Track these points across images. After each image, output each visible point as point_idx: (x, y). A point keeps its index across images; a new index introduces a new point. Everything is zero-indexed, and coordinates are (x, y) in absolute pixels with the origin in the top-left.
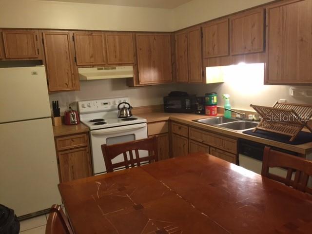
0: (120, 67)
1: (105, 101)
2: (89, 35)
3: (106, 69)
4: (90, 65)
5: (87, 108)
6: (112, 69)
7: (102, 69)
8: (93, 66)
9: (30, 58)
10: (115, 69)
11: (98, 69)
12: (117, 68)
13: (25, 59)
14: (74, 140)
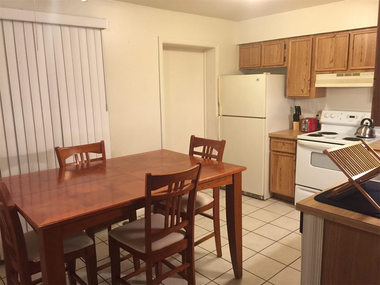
0: (366, 73)
1: (352, 114)
2: (332, 37)
3: (346, 75)
4: (330, 71)
5: (329, 118)
6: (354, 75)
7: (342, 75)
8: (333, 72)
9: (278, 65)
10: (359, 75)
11: (338, 76)
12: (361, 74)
13: (275, 67)
14: (285, 144)
